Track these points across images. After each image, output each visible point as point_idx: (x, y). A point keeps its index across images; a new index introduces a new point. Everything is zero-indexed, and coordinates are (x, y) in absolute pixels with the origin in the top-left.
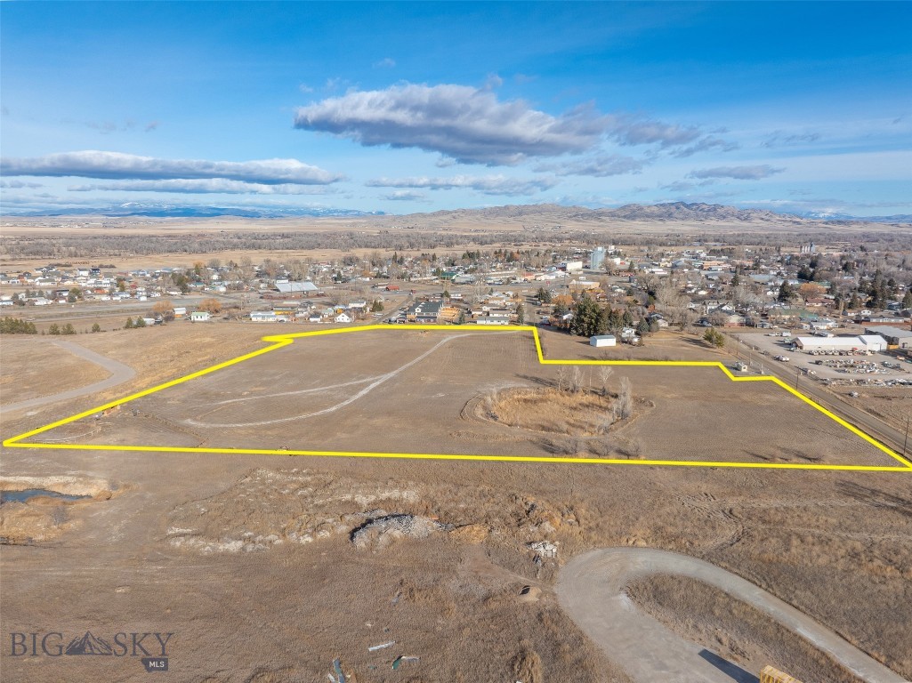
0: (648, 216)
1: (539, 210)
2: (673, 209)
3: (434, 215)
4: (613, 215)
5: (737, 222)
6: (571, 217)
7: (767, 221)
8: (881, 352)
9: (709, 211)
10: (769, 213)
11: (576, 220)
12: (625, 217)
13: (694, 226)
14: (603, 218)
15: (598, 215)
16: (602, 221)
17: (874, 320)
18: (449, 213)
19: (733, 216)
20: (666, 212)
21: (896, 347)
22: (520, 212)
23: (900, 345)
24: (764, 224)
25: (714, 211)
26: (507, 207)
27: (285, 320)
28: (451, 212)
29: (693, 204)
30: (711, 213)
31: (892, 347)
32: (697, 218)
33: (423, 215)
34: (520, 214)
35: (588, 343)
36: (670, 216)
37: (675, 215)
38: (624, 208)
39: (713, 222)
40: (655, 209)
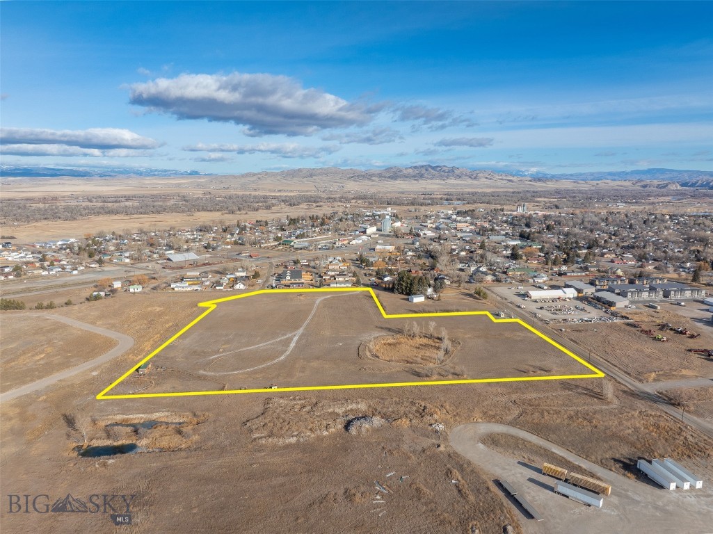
0: (406, 177)
1: (325, 172)
2: (424, 171)
4: (380, 176)
5: (470, 181)
6: (349, 178)
7: (491, 179)
8: (574, 298)
9: (449, 172)
10: (492, 172)
11: (354, 181)
12: (389, 177)
13: (439, 184)
14: (374, 178)
15: (368, 176)
16: (373, 181)
17: (569, 274)
19: (466, 176)
20: (420, 173)
21: (582, 295)
22: (311, 174)
23: (584, 293)
24: (488, 182)
25: (451, 172)
27: (199, 289)
29: (437, 167)
30: (451, 174)
31: (580, 295)
32: (441, 177)
34: (311, 176)
35: (408, 300)
36: (422, 176)
37: (425, 175)
38: (388, 169)
39: (452, 181)
40: (410, 171)
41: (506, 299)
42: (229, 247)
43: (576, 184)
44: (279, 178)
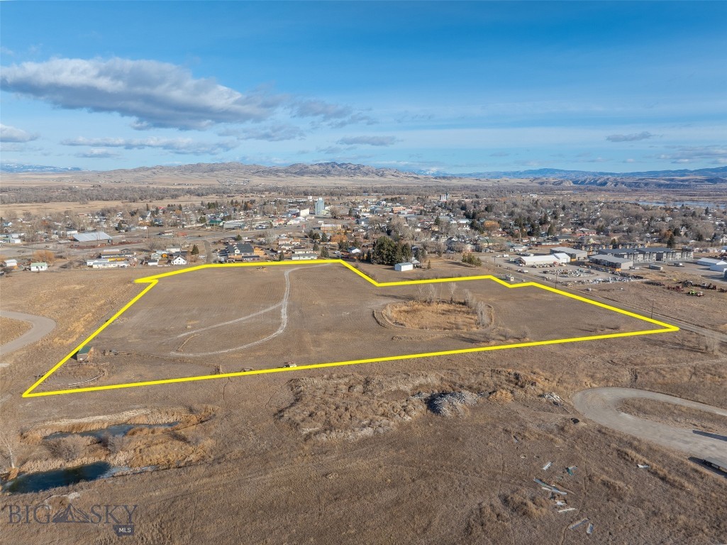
0: (313, 173)
1: (227, 167)
2: (330, 168)
3: (135, 170)
4: (286, 172)
5: (377, 178)
6: (253, 173)
7: (397, 176)
8: (567, 263)
9: (355, 169)
10: (397, 172)
11: (259, 176)
12: (296, 173)
13: (348, 180)
14: (280, 174)
15: (274, 172)
16: (279, 176)
17: (544, 244)
18: (148, 169)
19: (373, 173)
20: (328, 169)
21: (575, 260)
22: (211, 169)
23: (577, 258)
24: (395, 179)
25: (358, 169)
26: (199, 165)
28: (151, 169)
29: (343, 164)
30: (357, 171)
31: (573, 260)
32: (348, 174)
33: (125, 171)
34: (212, 170)
35: (393, 269)
36: (329, 173)
37: (333, 172)
38: (293, 166)
39: (359, 178)
40: (317, 167)
41: (500, 266)
42: (145, 228)
43: (478, 182)
44: (176, 172)
